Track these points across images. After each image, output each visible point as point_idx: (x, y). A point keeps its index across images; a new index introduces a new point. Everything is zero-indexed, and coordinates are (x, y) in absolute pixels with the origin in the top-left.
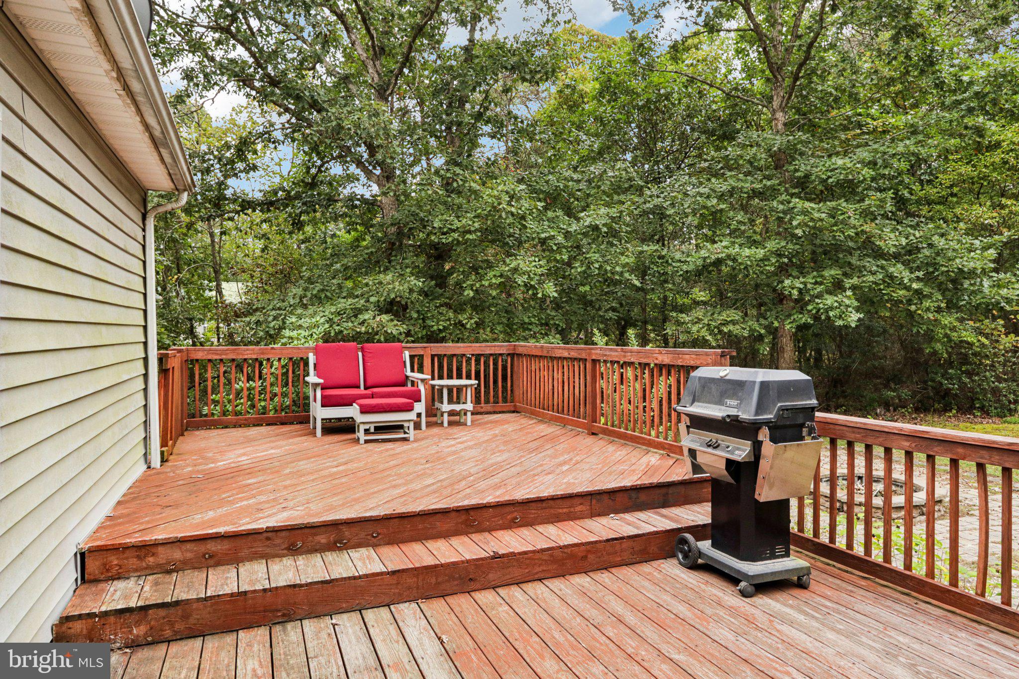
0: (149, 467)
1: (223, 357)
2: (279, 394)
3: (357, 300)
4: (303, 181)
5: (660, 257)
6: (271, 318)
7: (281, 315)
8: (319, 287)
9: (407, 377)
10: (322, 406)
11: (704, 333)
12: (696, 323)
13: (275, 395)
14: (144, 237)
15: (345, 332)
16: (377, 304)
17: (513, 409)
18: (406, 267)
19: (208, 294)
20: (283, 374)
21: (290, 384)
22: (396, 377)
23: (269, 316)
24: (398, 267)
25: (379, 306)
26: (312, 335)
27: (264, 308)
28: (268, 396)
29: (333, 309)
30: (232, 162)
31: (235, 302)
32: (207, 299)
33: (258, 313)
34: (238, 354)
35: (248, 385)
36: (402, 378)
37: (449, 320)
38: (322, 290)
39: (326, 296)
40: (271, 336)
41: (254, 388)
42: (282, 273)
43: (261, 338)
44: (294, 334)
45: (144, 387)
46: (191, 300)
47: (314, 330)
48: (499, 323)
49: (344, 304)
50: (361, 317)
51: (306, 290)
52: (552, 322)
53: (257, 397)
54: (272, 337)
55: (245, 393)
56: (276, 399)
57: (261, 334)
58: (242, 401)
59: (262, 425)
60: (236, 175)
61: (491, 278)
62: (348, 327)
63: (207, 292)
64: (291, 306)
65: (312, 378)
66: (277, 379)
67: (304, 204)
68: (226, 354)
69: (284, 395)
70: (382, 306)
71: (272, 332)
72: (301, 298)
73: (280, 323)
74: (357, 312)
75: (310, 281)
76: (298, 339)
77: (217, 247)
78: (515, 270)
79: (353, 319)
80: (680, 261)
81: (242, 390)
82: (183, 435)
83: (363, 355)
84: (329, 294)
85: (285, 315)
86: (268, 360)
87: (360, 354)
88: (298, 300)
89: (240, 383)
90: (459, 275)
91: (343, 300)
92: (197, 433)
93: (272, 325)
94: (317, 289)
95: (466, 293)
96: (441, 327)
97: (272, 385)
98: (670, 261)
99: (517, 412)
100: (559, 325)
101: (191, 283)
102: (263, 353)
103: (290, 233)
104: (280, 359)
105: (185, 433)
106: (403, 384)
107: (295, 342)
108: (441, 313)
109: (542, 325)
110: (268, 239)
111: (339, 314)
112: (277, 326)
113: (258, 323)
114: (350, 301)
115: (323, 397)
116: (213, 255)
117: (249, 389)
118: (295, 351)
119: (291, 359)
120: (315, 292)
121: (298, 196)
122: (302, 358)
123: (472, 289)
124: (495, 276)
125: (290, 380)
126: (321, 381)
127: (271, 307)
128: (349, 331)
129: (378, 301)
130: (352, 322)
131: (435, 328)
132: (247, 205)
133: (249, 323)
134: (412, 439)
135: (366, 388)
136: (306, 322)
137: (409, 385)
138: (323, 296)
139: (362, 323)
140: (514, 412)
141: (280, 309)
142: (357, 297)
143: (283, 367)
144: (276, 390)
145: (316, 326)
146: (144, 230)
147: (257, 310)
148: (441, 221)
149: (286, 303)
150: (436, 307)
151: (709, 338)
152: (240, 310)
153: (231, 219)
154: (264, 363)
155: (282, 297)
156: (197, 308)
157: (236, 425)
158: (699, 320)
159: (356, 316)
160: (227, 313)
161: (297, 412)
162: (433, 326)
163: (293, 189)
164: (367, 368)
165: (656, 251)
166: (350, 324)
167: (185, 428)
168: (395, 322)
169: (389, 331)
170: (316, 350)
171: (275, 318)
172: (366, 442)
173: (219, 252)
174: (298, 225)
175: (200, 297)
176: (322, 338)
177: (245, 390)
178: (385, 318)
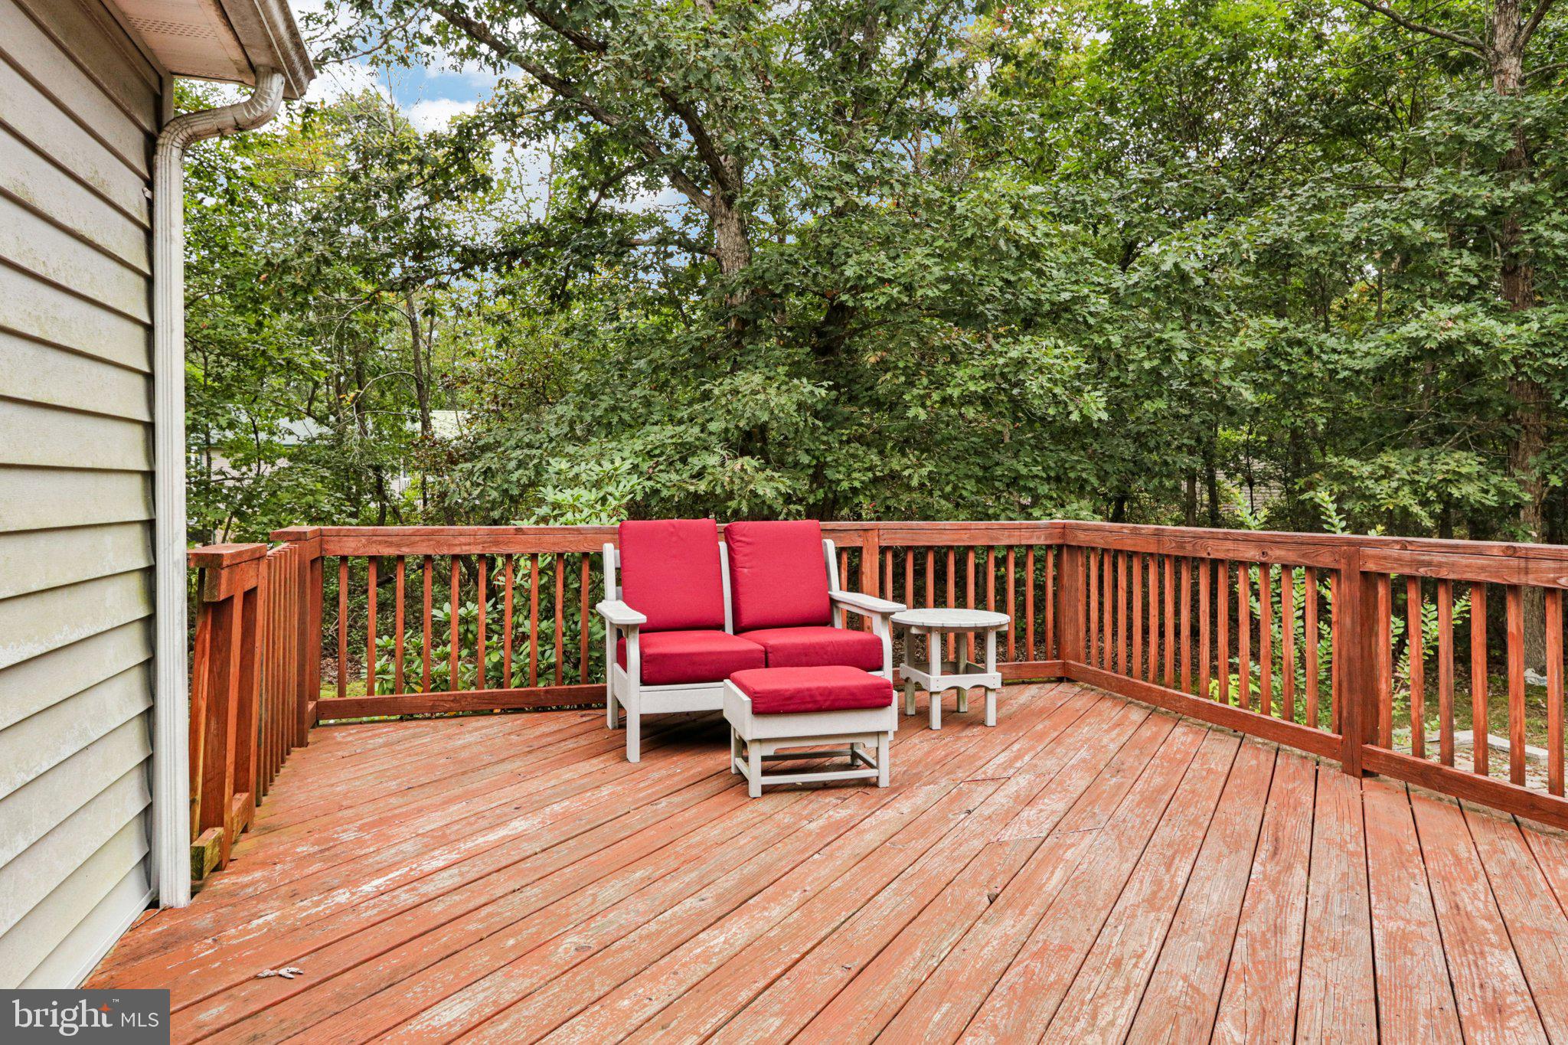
0: (154, 904)
1: (405, 550)
2: (534, 637)
3: (683, 427)
4: (572, 216)
5: (1292, 342)
6: (512, 464)
7: (532, 457)
8: (606, 402)
9: (833, 602)
10: (644, 682)
11: (1406, 499)
12: (1383, 477)
13: (524, 637)
14: (150, 203)
15: (665, 493)
16: (725, 436)
17: (1059, 674)
18: (776, 365)
19: (409, 426)
20: (543, 589)
21: (559, 614)
22: (806, 603)
23: (510, 460)
24: (760, 364)
25: (727, 440)
26: (604, 500)
27: (498, 444)
28: (507, 638)
29: (638, 445)
30: (443, 172)
31: (450, 437)
32: (407, 436)
33: (490, 455)
34: (439, 544)
35: (462, 611)
36: (819, 605)
37: (870, 469)
38: (614, 409)
39: (621, 420)
40: (512, 498)
41: (475, 619)
42: (531, 385)
43: (494, 502)
44: (566, 496)
45: (141, 657)
46: (382, 438)
47: (611, 489)
48: (968, 477)
49: (660, 434)
50: (696, 462)
51: (581, 407)
52: (1072, 475)
53: (483, 643)
54: (515, 502)
55: (452, 633)
56: (527, 647)
57: (494, 494)
58: (448, 649)
59: (491, 713)
60: (449, 194)
61: (965, 379)
62: (672, 481)
63: (409, 423)
64: (551, 440)
65: (615, 609)
66: (528, 599)
67: (576, 250)
68: (411, 544)
69: (545, 638)
70: (733, 439)
71: (515, 492)
72: (572, 423)
73: (532, 473)
74: (686, 452)
75: (589, 391)
76: (574, 508)
77: (423, 348)
78: (1021, 363)
79: (679, 466)
80: (1334, 351)
81: (447, 623)
82: (302, 743)
83: (731, 551)
84: (626, 416)
85: (541, 458)
86: (509, 557)
87: (723, 546)
88: (566, 429)
89: (447, 607)
90: (896, 377)
91: (656, 428)
92: (339, 735)
93: (514, 477)
94: (603, 405)
95: (911, 414)
96: (857, 484)
97: (516, 610)
98: (1316, 350)
99: (1069, 680)
100: (1086, 481)
101: (382, 408)
102: (496, 543)
103: (549, 312)
104: (534, 557)
105: (310, 738)
106: (826, 621)
107: (569, 516)
108: (854, 456)
109: (1048, 479)
110: (508, 323)
111: (650, 455)
112: (524, 480)
113: (488, 472)
114: (670, 430)
115: (645, 659)
116: (417, 361)
117: (464, 621)
118: (570, 537)
119: (560, 555)
120: (598, 413)
121: (563, 242)
122: (586, 555)
123: (923, 406)
124: (972, 378)
125: (559, 606)
126: (640, 618)
127: (513, 442)
128: (673, 491)
129: (727, 430)
130: (677, 471)
131: (845, 485)
132: (472, 258)
133: (471, 473)
134: (884, 782)
135: (738, 631)
136: (589, 470)
137: (839, 622)
138: (615, 420)
139: (699, 475)
140: (1060, 680)
141: (530, 446)
142: (681, 422)
143: (542, 572)
144: (527, 627)
145: (612, 477)
146: (150, 184)
147: (485, 449)
148: (859, 264)
149: (543, 435)
150: (841, 442)
151: (1416, 509)
152: (457, 450)
153: (443, 286)
154: (500, 562)
155: (533, 425)
156: (391, 451)
157: (434, 712)
158: (1389, 473)
159: (684, 460)
160: (435, 456)
161: (573, 680)
162: (839, 481)
163: (555, 227)
164: (741, 580)
165: (1285, 329)
166: (674, 477)
167: (308, 720)
168: (769, 472)
169: (760, 492)
170: (621, 537)
171: (521, 464)
172: (767, 790)
173: (428, 358)
174: (561, 299)
175: (398, 433)
176: (628, 507)
177: (455, 623)
178: (749, 463)
